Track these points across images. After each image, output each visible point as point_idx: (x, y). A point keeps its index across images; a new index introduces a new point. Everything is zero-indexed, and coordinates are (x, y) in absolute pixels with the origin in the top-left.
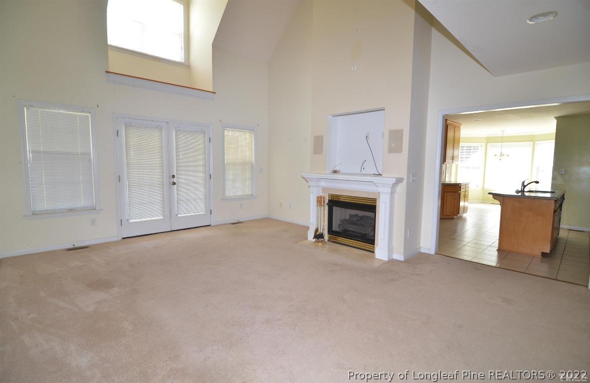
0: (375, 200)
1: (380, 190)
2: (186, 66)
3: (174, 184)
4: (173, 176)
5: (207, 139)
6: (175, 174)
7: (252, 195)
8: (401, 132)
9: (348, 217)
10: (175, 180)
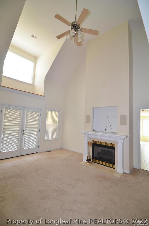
0: (115, 145)
1: (118, 140)
2: (33, 85)
3: (24, 134)
4: (24, 131)
5: (40, 115)
6: (25, 130)
7: (56, 138)
8: (126, 116)
9: (100, 151)
10: (24, 132)
